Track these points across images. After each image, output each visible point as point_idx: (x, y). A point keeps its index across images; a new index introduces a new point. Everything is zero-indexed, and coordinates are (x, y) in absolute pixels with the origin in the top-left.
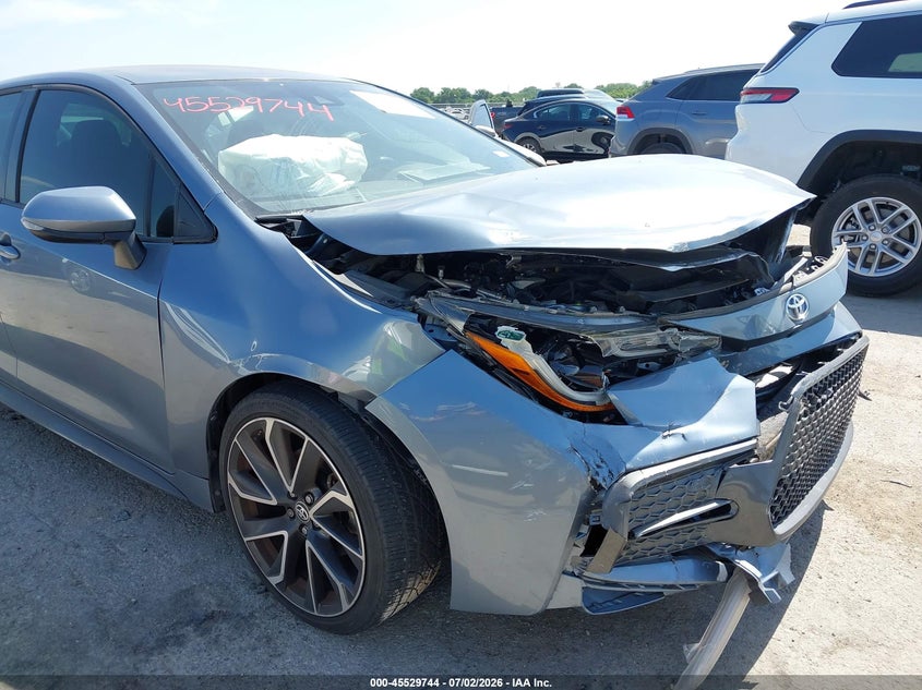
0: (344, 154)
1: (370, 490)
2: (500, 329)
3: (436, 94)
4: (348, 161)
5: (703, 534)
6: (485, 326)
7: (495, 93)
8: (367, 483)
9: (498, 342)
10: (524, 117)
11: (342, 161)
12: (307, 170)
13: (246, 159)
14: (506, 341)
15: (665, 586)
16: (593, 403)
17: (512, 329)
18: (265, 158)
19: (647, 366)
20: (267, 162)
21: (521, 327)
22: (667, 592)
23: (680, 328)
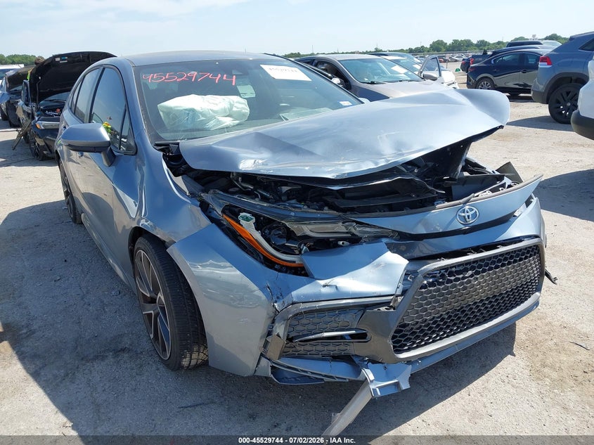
0: (232, 106)
1: (169, 294)
2: (242, 214)
3: (448, 44)
4: (234, 109)
5: (348, 348)
6: (233, 212)
7: (491, 42)
8: (168, 291)
9: (238, 222)
10: (485, 63)
11: (231, 109)
12: (203, 115)
13: (171, 108)
14: (242, 222)
15: (326, 376)
16: (294, 262)
17: (248, 215)
18: (181, 109)
19: (343, 243)
20: (182, 111)
21: (254, 214)
22: (326, 379)
23: (358, 223)
